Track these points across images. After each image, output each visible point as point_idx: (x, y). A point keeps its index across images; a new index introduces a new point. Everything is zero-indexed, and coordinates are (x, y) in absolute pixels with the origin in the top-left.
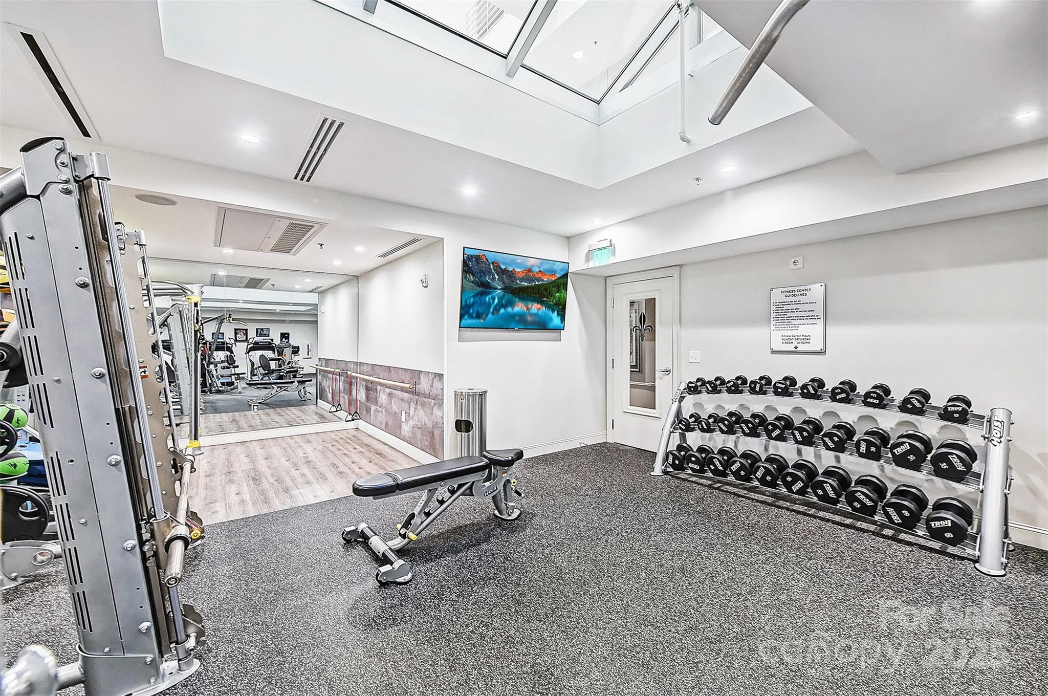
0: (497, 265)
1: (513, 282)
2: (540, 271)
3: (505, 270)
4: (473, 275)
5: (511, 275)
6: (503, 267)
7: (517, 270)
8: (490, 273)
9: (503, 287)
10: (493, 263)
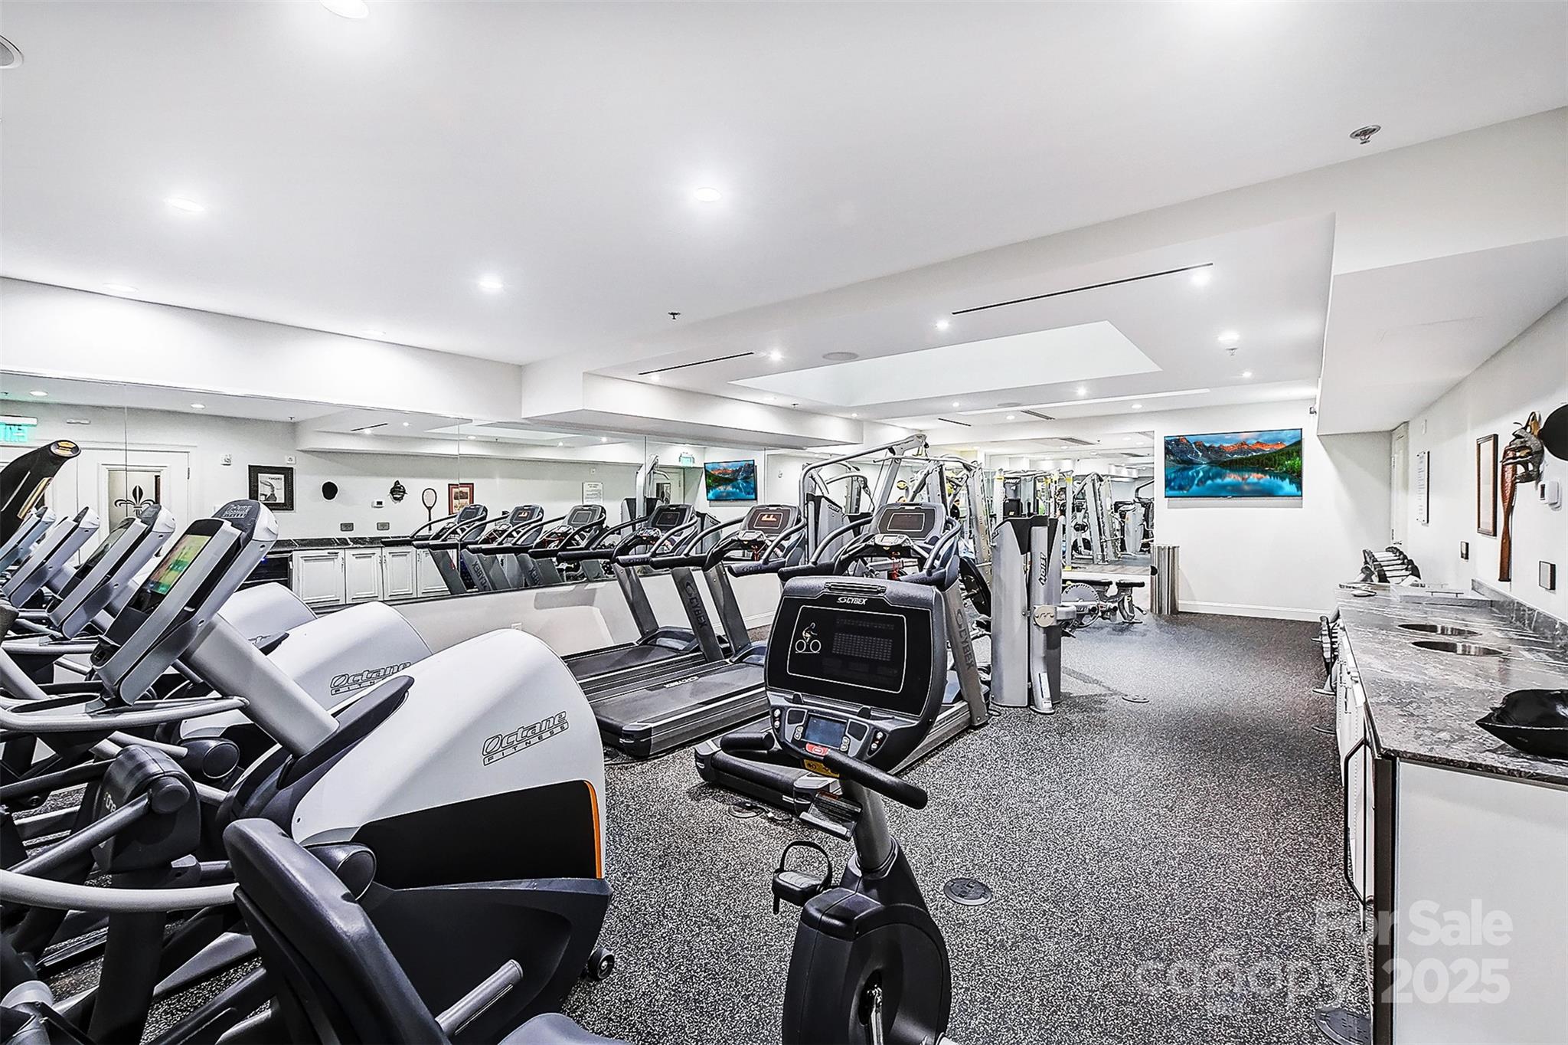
0: (1200, 446)
1: (1221, 456)
2: (1258, 442)
3: (1210, 447)
4: (1173, 455)
5: (1219, 451)
6: (1208, 445)
7: (1225, 445)
8: (1192, 451)
9: (1208, 461)
10: (1195, 443)
